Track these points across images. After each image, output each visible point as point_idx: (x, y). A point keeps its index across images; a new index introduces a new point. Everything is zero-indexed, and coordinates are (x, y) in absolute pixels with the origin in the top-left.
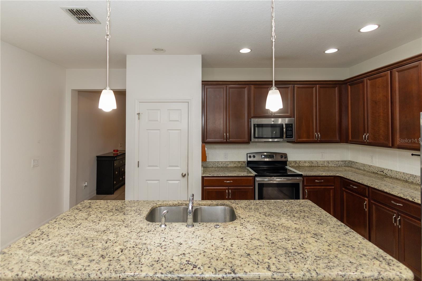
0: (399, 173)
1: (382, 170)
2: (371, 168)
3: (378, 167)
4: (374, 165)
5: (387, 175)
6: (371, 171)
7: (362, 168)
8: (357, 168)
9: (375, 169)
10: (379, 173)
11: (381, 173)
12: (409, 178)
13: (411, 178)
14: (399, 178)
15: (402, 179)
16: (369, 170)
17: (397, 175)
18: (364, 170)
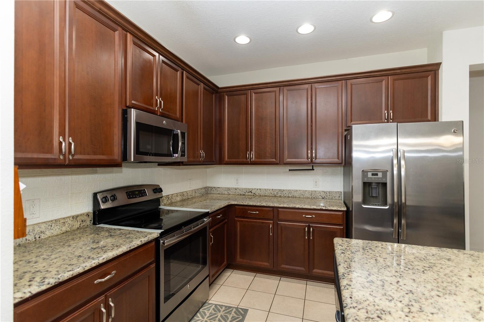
0: (268, 190)
1: (250, 191)
2: (238, 191)
3: (245, 189)
4: (241, 187)
5: (255, 194)
6: (238, 193)
7: (226, 193)
8: (219, 194)
9: (242, 191)
10: (247, 194)
11: (249, 194)
12: (278, 193)
13: (280, 192)
14: (268, 195)
15: (271, 195)
16: (235, 193)
17: (266, 192)
18: (229, 194)
